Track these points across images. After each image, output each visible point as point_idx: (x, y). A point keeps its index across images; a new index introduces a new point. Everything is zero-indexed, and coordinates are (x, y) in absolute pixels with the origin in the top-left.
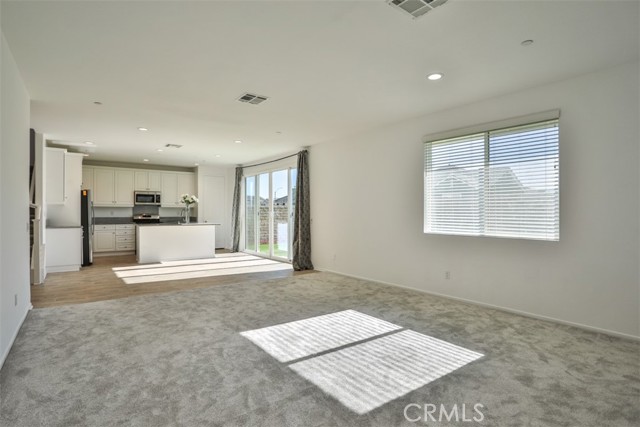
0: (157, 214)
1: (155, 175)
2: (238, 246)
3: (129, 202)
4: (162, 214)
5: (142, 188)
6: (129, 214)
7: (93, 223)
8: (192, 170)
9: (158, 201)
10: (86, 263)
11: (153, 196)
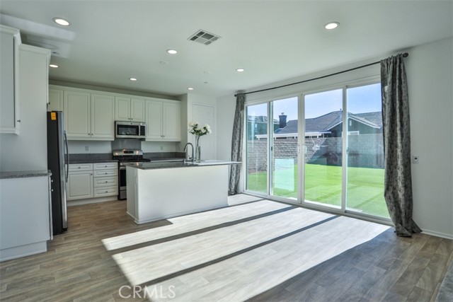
0: (140, 150)
1: (139, 101)
2: (237, 186)
3: (109, 135)
4: (145, 149)
5: (124, 117)
6: (107, 149)
7: (67, 162)
8: (179, 98)
9: (143, 133)
10: (58, 228)
11: (137, 127)
